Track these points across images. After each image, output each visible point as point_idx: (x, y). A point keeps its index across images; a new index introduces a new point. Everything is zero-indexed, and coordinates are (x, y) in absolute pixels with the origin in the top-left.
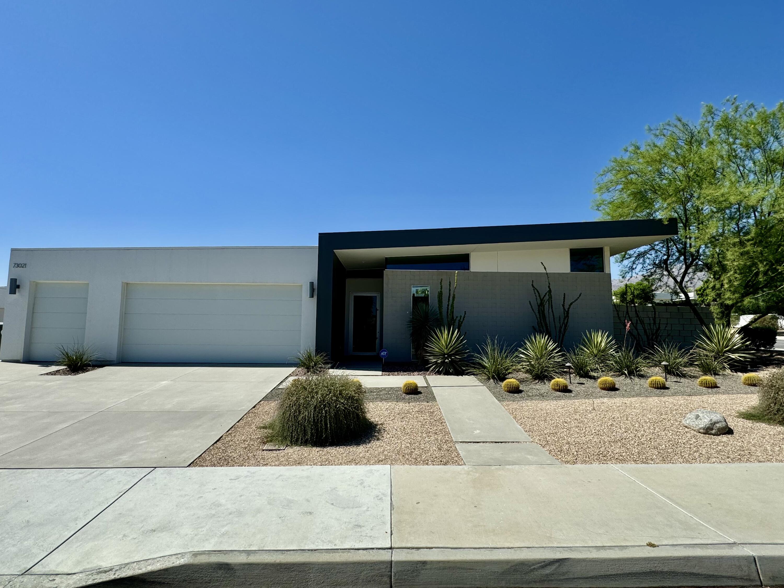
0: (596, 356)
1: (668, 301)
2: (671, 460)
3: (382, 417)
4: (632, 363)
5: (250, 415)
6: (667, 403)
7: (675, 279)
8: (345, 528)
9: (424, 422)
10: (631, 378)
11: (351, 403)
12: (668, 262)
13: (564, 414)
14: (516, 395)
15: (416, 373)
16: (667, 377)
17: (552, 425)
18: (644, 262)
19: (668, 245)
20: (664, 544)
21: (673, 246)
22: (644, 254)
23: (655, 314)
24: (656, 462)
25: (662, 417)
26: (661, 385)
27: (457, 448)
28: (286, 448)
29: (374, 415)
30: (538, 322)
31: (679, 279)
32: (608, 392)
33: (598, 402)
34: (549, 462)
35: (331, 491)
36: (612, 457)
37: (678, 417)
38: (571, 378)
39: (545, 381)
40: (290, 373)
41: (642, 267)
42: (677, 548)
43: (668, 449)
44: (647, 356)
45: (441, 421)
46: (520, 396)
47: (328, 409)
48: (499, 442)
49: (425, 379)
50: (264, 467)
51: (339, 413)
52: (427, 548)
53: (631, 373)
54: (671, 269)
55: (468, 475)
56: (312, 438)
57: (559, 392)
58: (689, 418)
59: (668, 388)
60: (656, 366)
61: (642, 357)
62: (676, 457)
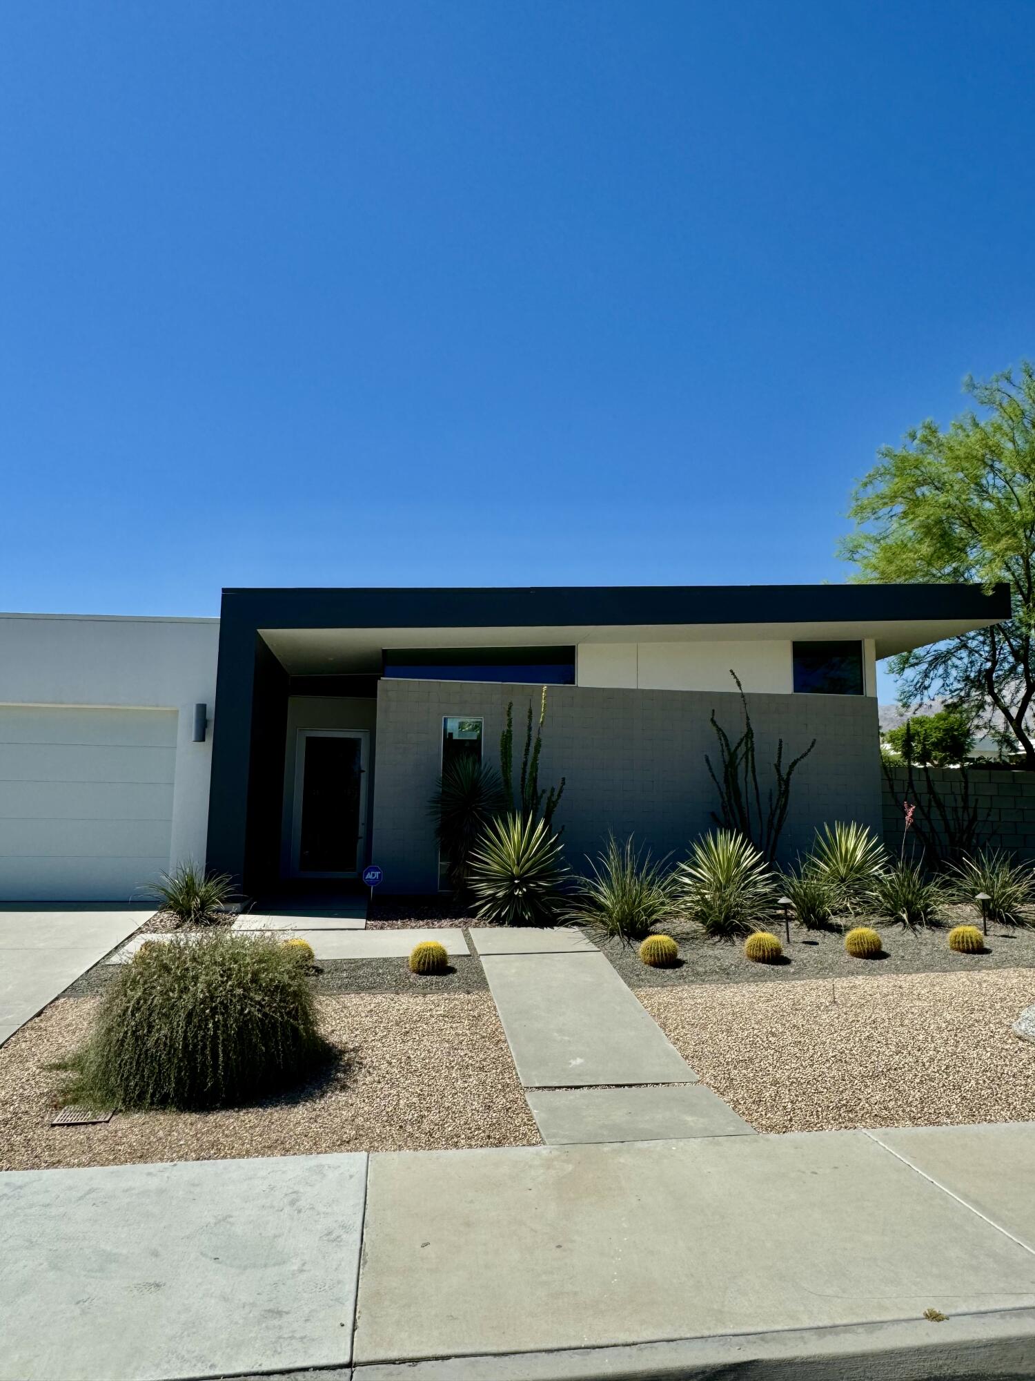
0: (843, 880)
1: (995, 759)
2: (986, 1115)
3: (358, 1032)
4: (917, 896)
5: (27, 1034)
6: (984, 985)
7: (1006, 711)
8: (241, 1321)
9: (456, 1042)
10: (915, 929)
11: (280, 1001)
12: (994, 675)
13: (770, 1015)
14: (668, 972)
15: (445, 922)
16: (987, 926)
17: (743, 1042)
18: (946, 674)
19: (993, 637)
20: (959, 1311)
21: (1004, 643)
22: (945, 656)
23: (966, 787)
24: (957, 1120)
25: (973, 1016)
26: (975, 945)
27: (529, 1103)
28: (114, 1118)
29: (338, 1028)
30: (724, 802)
31: (1014, 712)
32: (867, 961)
33: (845, 985)
34: (732, 1129)
35: (216, 1224)
36: (867, 1113)
37: (1005, 1016)
38: (790, 931)
39: (735, 938)
40: (140, 924)
41: (941, 685)
42: (986, 1319)
43: (982, 1090)
44: (947, 881)
45: (496, 1038)
46: (678, 974)
47: (221, 1018)
48: (623, 1086)
49: (467, 937)
50: (51, 1171)
51: (250, 1027)
52: (437, 1358)
53: (914, 919)
54: (1000, 691)
55: (548, 1168)
56: (181, 1090)
57: (764, 962)
58: (1027, 1019)
59: (987, 951)
60: (967, 901)
61: (937, 883)
62: (997, 1107)
